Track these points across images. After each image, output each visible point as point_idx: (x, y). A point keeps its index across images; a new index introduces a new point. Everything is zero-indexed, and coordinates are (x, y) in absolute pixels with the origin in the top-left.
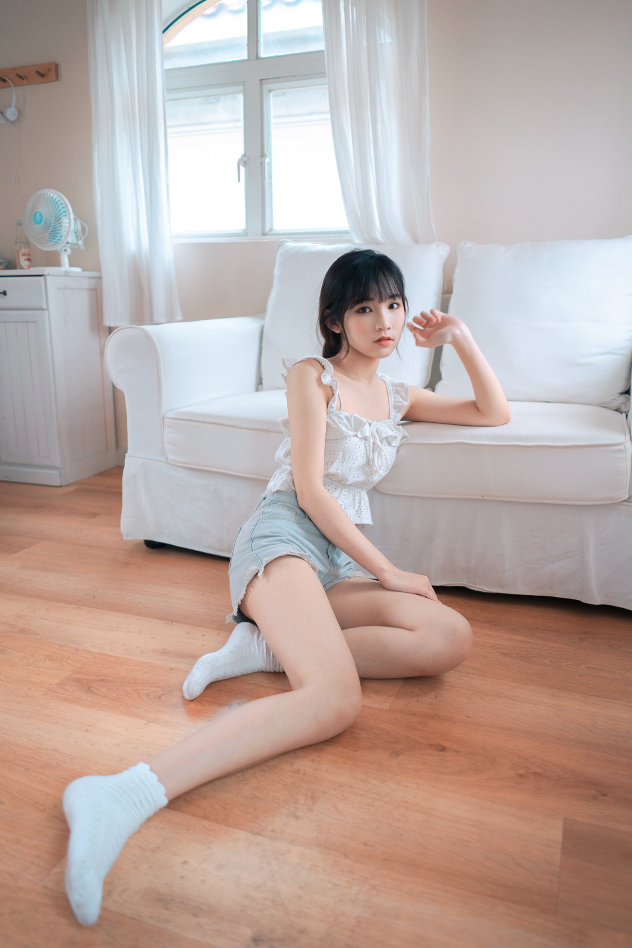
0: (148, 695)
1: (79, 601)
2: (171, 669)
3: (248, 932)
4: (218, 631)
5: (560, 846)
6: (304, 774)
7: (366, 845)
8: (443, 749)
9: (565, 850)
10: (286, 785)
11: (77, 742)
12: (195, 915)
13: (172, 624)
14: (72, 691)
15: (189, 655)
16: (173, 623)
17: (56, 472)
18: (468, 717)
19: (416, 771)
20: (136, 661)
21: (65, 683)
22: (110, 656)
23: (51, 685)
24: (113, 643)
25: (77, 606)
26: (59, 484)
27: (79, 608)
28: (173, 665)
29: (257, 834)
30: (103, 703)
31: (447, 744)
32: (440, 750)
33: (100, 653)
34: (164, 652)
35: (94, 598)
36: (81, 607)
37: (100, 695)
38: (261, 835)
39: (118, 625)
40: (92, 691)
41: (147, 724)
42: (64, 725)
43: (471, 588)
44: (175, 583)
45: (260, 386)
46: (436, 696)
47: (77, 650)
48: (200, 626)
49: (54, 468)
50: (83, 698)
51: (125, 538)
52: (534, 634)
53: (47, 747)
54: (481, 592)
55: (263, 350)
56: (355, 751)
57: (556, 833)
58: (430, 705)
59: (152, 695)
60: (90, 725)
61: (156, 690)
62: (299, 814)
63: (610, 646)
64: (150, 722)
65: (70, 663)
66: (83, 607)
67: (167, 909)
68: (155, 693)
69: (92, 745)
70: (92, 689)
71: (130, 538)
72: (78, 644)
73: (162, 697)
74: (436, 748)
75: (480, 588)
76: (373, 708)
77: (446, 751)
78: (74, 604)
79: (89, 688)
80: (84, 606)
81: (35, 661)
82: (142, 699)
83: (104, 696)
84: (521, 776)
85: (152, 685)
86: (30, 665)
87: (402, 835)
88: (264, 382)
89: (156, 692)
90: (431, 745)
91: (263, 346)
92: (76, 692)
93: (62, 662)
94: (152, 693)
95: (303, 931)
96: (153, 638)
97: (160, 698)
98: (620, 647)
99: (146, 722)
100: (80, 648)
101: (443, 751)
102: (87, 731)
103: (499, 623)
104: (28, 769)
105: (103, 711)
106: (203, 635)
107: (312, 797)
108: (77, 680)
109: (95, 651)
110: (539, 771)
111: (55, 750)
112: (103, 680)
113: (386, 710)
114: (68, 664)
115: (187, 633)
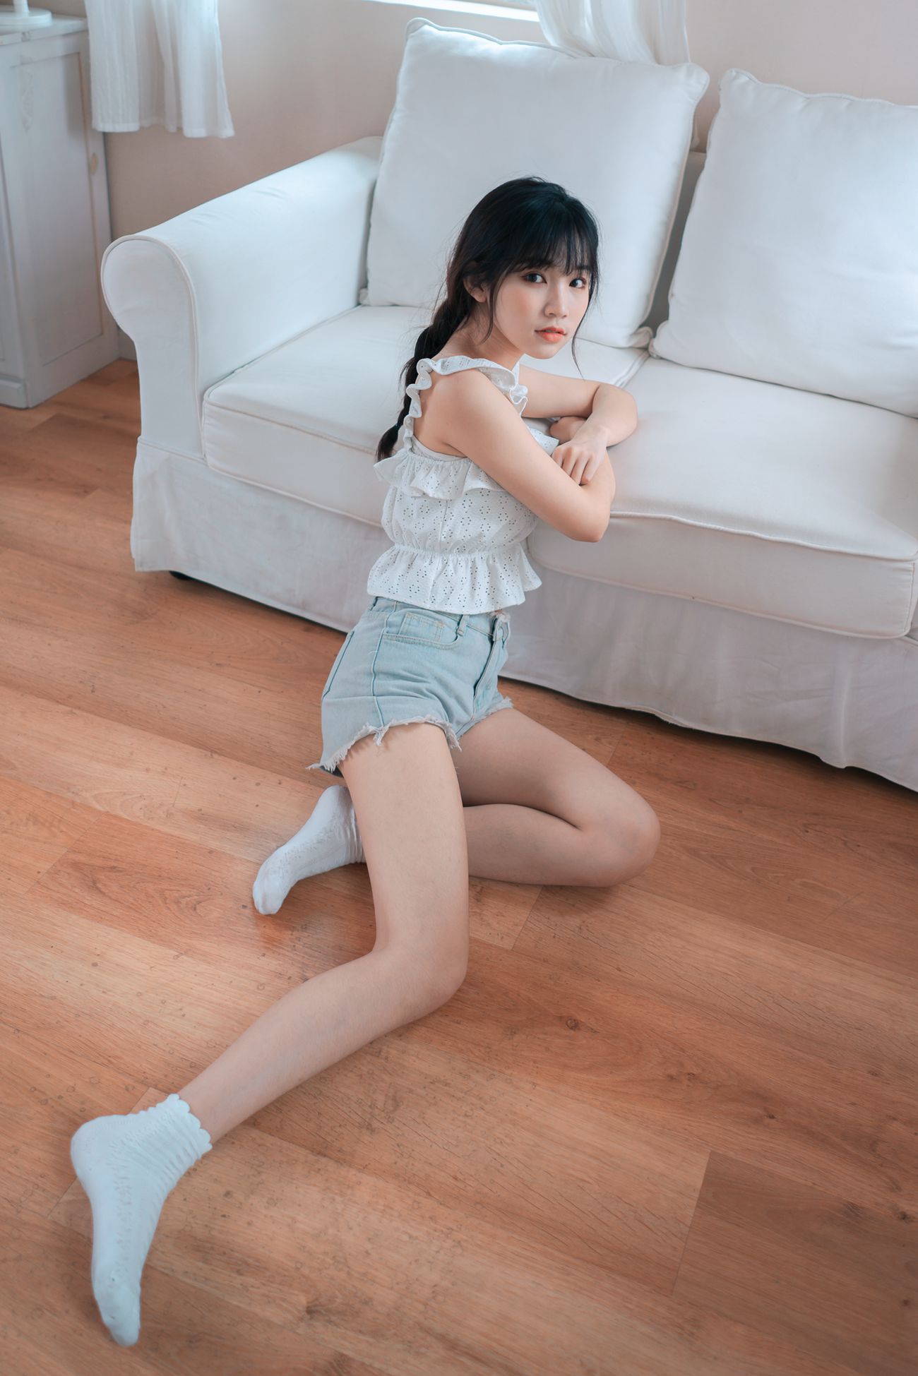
0: (178, 903)
1: (70, 697)
2: (211, 852)
3: (303, 1300)
4: (280, 777)
5: (697, 1195)
6: (386, 1058)
7: (455, 1178)
8: (575, 1025)
9: (703, 1203)
10: (361, 1076)
11: (82, 985)
12: (239, 1272)
13: (212, 757)
14: (70, 887)
15: (237, 825)
16: (214, 755)
17: (17, 385)
18: (619, 970)
19: (534, 1062)
20: (160, 832)
21: (59, 871)
22: (121, 819)
23: (39, 872)
24: (124, 794)
25: (68, 708)
26: (23, 406)
27: (72, 712)
28: (213, 844)
29: (320, 1153)
30: (115, 913)
31: (582, 1018)
32: (571, 1028)
33: (107, 814)
34: (201, 817)
35: (93, 691)
36: (75, 711)
37: (110, 898)
38: (325, 1156)
39: (132, 753)
40: (97, 888)
41: (178, 956)
42: (62, 952)
43: (662, 718)
44: (217, 664)
45: (364, 290)
46: (580, 928)
47: (73, 803)
48: (252, 764)
49: (14, 379)
50: (87, 902)
51: (138, 569)
52: (740, 812)
53: (42, 993)
54: (676, 726)
55: (372, 230)
56: (458, 1023)
57: (695, 1175)
58: (569, 944)
59: (184, 901)
60: (98, 955)
61: (188, 893)
62: (375, 1124)
63: (845, 843)
64: (182, 954)
65: (64, 830)
66: (78, 712)
67: (206, 1261)
68: (189, 899)
69: (104, 992)
70: (99, 885)
71: (146, 569)
72: (73, 793)
73: (198, 907)
74: (567, 1024)
75: (675, 721)
76: (491, 945)
77: (579, 1029)
78: (64, 705)
79: (94, 882)
80: (79, 708)
81: (12, 823)
82: (169, 908)
83: (116, 901)
84: (671, 1078)
85: (182, 883)
86: (5, 832)
87: (502, 1166)
88: (370, 285)
89: (189, 896)
90: (561, 1018)
91: (372, 221)
92: (76, 890)
93: (53, 829)
94: (184, 897)
95: (367, 1302)
96: (185, 785)
97: (195, 909)
98: (859, 846)
99: (177, 954)
100: (78, 800)
101: (574, 1030)
102: (95, 965)
103: (695, 784)
104: (19, 1031)
105: (116, 928)
106: (258, 784)
107: (394, 1099)
108: (76, 866)
109: (98, 807)
110: (696, 1071)
111: (53, 998)
112: (114, 867)
113: (507, 951)
114: (62, 832)
115: (234, 779)
